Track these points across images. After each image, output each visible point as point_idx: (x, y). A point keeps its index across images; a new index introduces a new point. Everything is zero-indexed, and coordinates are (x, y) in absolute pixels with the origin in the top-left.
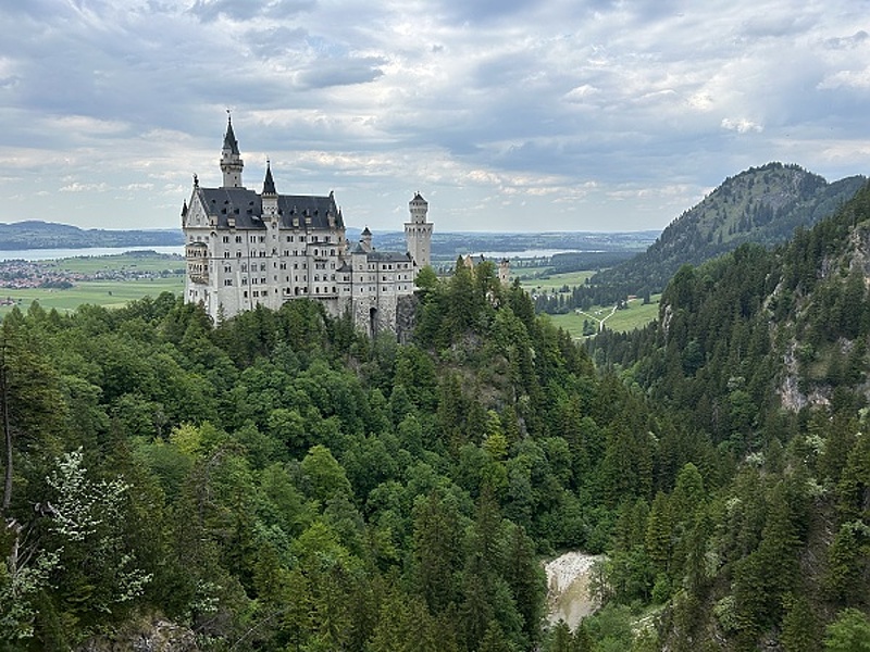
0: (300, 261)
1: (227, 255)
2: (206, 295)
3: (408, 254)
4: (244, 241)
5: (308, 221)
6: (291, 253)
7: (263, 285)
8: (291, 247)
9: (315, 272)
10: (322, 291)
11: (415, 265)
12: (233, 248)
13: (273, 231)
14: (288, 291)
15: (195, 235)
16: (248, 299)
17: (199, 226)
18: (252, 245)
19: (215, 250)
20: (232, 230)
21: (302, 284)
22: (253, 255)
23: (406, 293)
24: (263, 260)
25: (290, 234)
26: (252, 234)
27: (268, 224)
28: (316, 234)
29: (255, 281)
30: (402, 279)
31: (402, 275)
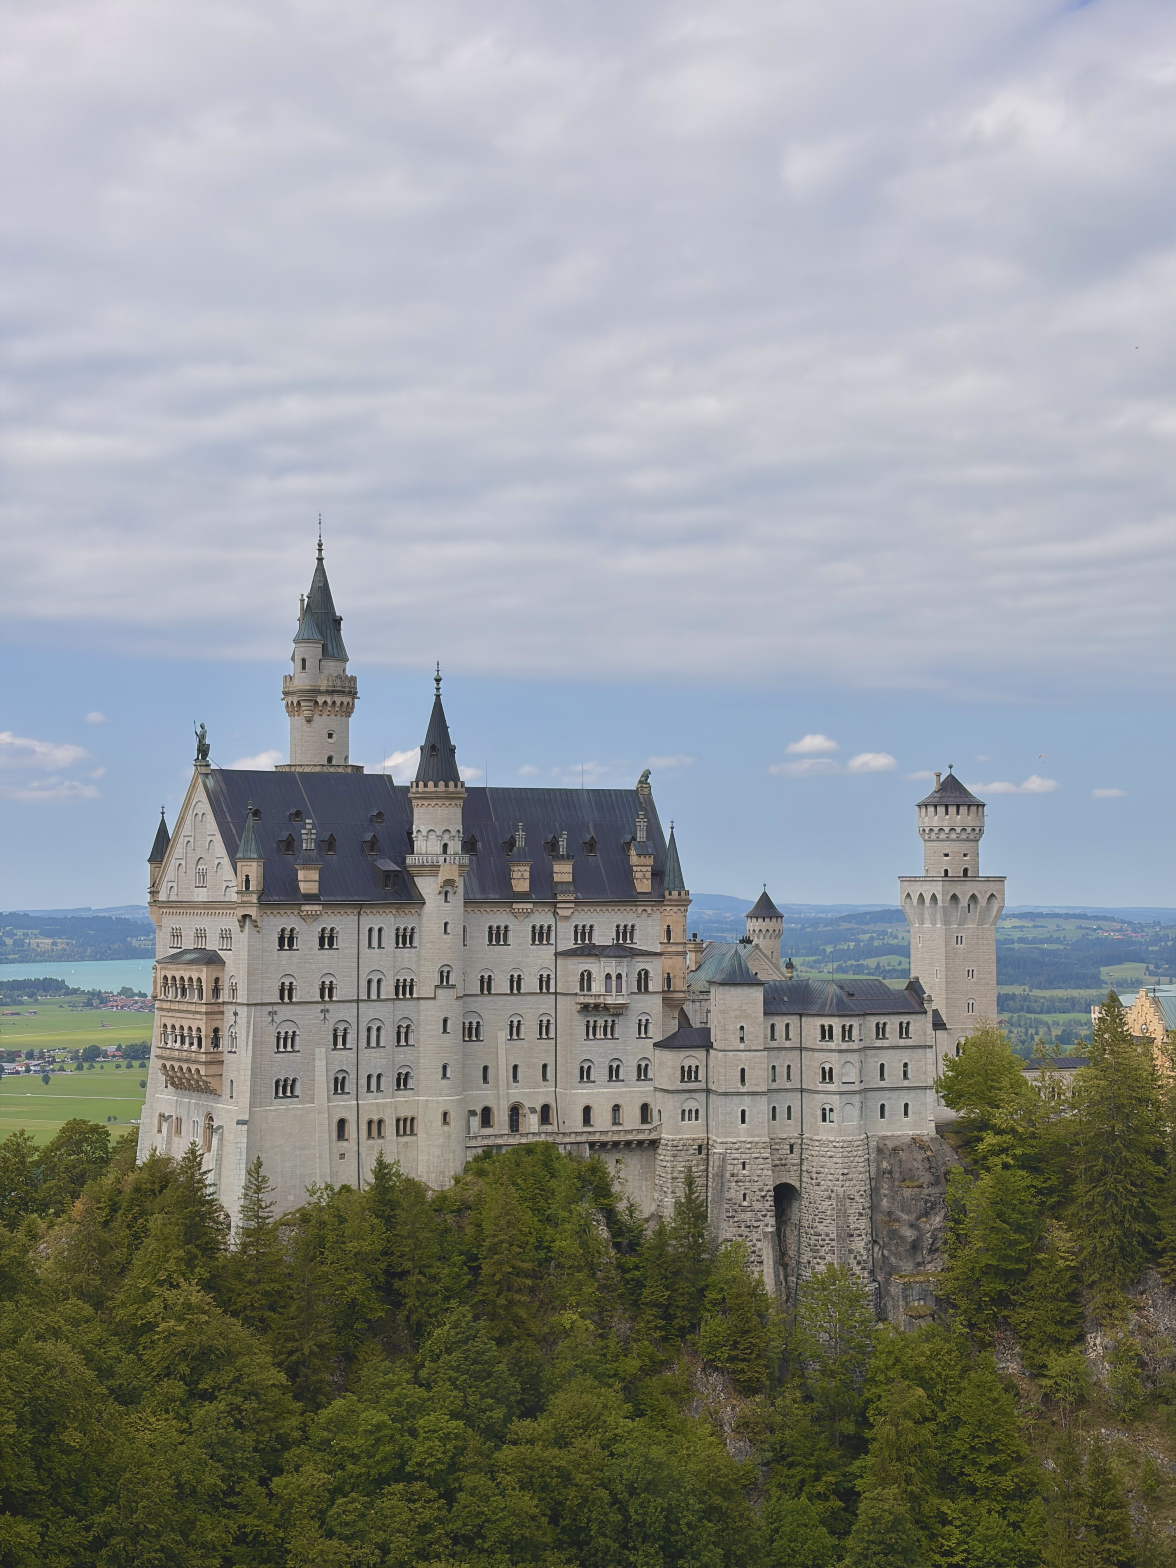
0: (530, 1011)
1: (286, 992)
2: (210, 1129)
3: (915, 987)
4: (345, 941)
5: (563, 872)
6: (501, 985)
7: (403, 1096)
8: (501, 963)
9: (579, 1047)
10: (602, 1120)
11: (939, 1025)
12: (309, 967)
13: (442, 910)
14: (487, 1117)
15: (189, 924)
16: (349, 1146)
17: (201, 895)
18: (373, 959)
19: (249, 974)
20: (307, 908)
21: (533, 1095)
22: (374, 992)
24: (405, 1008)
25: (499, 918)
26: (373, 920)
27: (427, 886)
28: (584, 918)
29: (374, 1083)
30: (894, 1077)
31: (893, 1062)
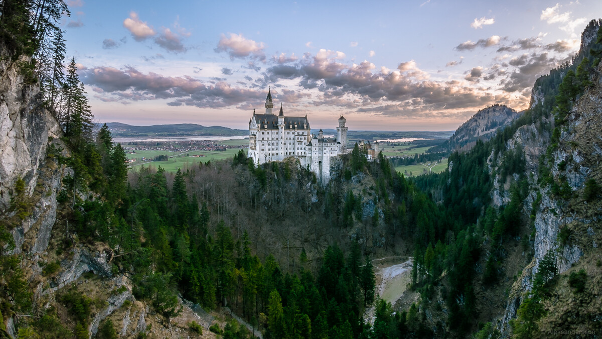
0: (292, 142)
1: (263, 139)
2: (255, 154)
3: (335, 139)
4: (270, 133)
5: (296, 126)
6: (288, 139)
7: (277, 151)
8: (288, 136)
9: (297, 146)
10: (300, 154)
11: (339, 143)
12: (266, 136)
13: (282, 130)
14: (287, 153)
15: (253, 131)
16: (270, 156)
17: (254, 128)
18: (273, 136)
20: (266, 130)
21: (292, 151)
22: (273, 139)
23: (333, 155)
24: (277, 141)
25: (288, 131)
26: (273, 131)
27: (280, 127)
28: (299, 131)
29: (273, 149)
30: (333, 149)
31: (333, 148)
